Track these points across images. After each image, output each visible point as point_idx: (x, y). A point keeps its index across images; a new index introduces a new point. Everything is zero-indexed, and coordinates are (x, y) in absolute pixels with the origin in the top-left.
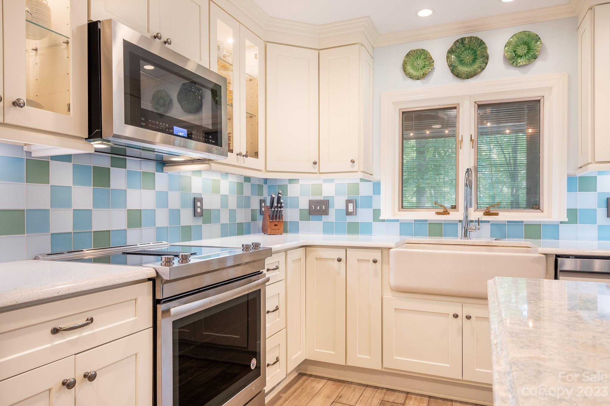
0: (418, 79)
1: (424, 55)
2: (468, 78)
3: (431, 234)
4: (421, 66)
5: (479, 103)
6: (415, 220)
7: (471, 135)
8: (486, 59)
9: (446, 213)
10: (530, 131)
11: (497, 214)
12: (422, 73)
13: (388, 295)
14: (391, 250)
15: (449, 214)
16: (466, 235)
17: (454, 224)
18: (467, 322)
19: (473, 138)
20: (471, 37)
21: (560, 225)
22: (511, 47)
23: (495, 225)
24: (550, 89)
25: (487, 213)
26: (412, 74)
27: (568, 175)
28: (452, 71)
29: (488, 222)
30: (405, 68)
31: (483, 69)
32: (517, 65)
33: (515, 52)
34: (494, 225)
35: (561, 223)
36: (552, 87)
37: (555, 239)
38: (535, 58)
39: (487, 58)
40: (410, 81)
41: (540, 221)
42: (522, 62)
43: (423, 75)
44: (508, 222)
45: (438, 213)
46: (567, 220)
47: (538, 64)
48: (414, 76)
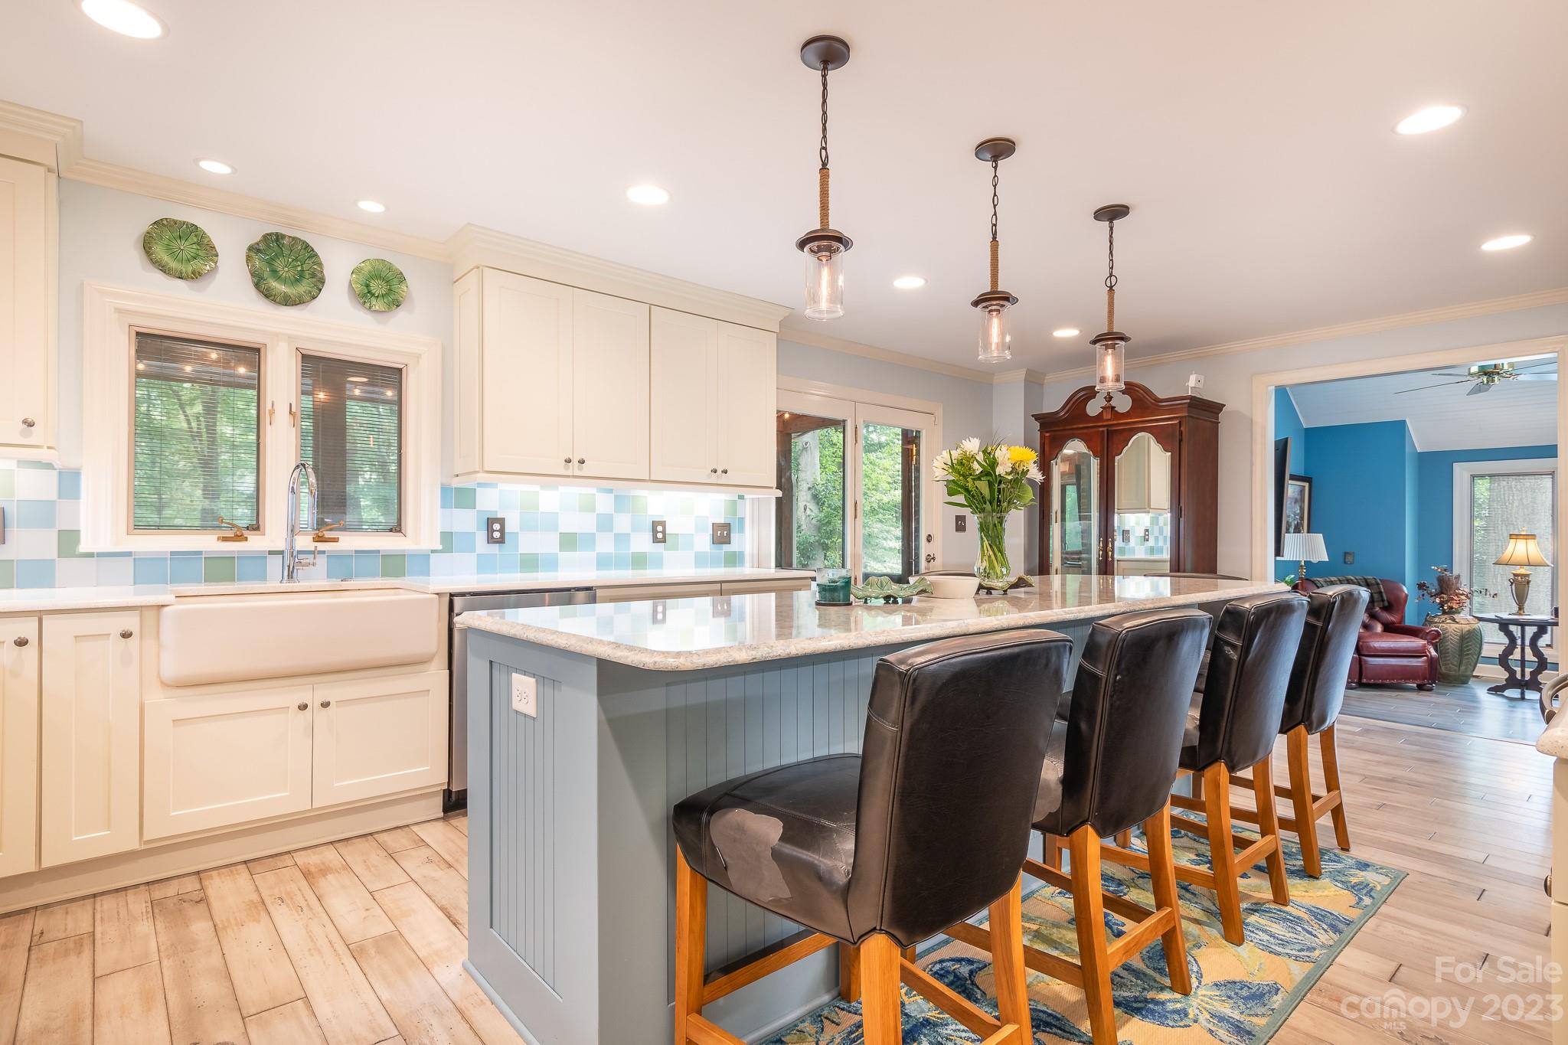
0: (180, 278)
1: (196, 236)
2: (286, 305)
3: (209, 579)
4: (185, 255)
5: (304, 352)
6: (172, 553)
7: (291, 404)
8: (319, 282)
9: (239, 538)
10: (321, 396)
11: (336, 540)
12: (190, 269)
13: (156, 698)
14: (166, 609)
15: (247, 540)
16: (290, 576)
17: (260, 558)
18: (322, 715)
19: (294, 410)
20: (294, 238)
21: (432, 555)
22: (362, 279)
23: (334, 557)
24: (418, 357)
25: (320, 539)
26: (168, 264)
27: (442, 484)
28: (257, 285)
29: (323, 552)
30: (150, 248)
31: (314, 298)
32: (370, 308)
33: (368, 286)
34: (332, 557)
35: (433, 551)
36: (420, 355)
37: (424, 575)
38: (398, 306)
39: (323, 282)
40: (158, 276)
41: (404, 551)
42: (379, 307)
43: (193, 272)
44: (356, 552)
45: (225, 539)
46: (440, 547)
47: (401, 315)
48: (169, 269)
